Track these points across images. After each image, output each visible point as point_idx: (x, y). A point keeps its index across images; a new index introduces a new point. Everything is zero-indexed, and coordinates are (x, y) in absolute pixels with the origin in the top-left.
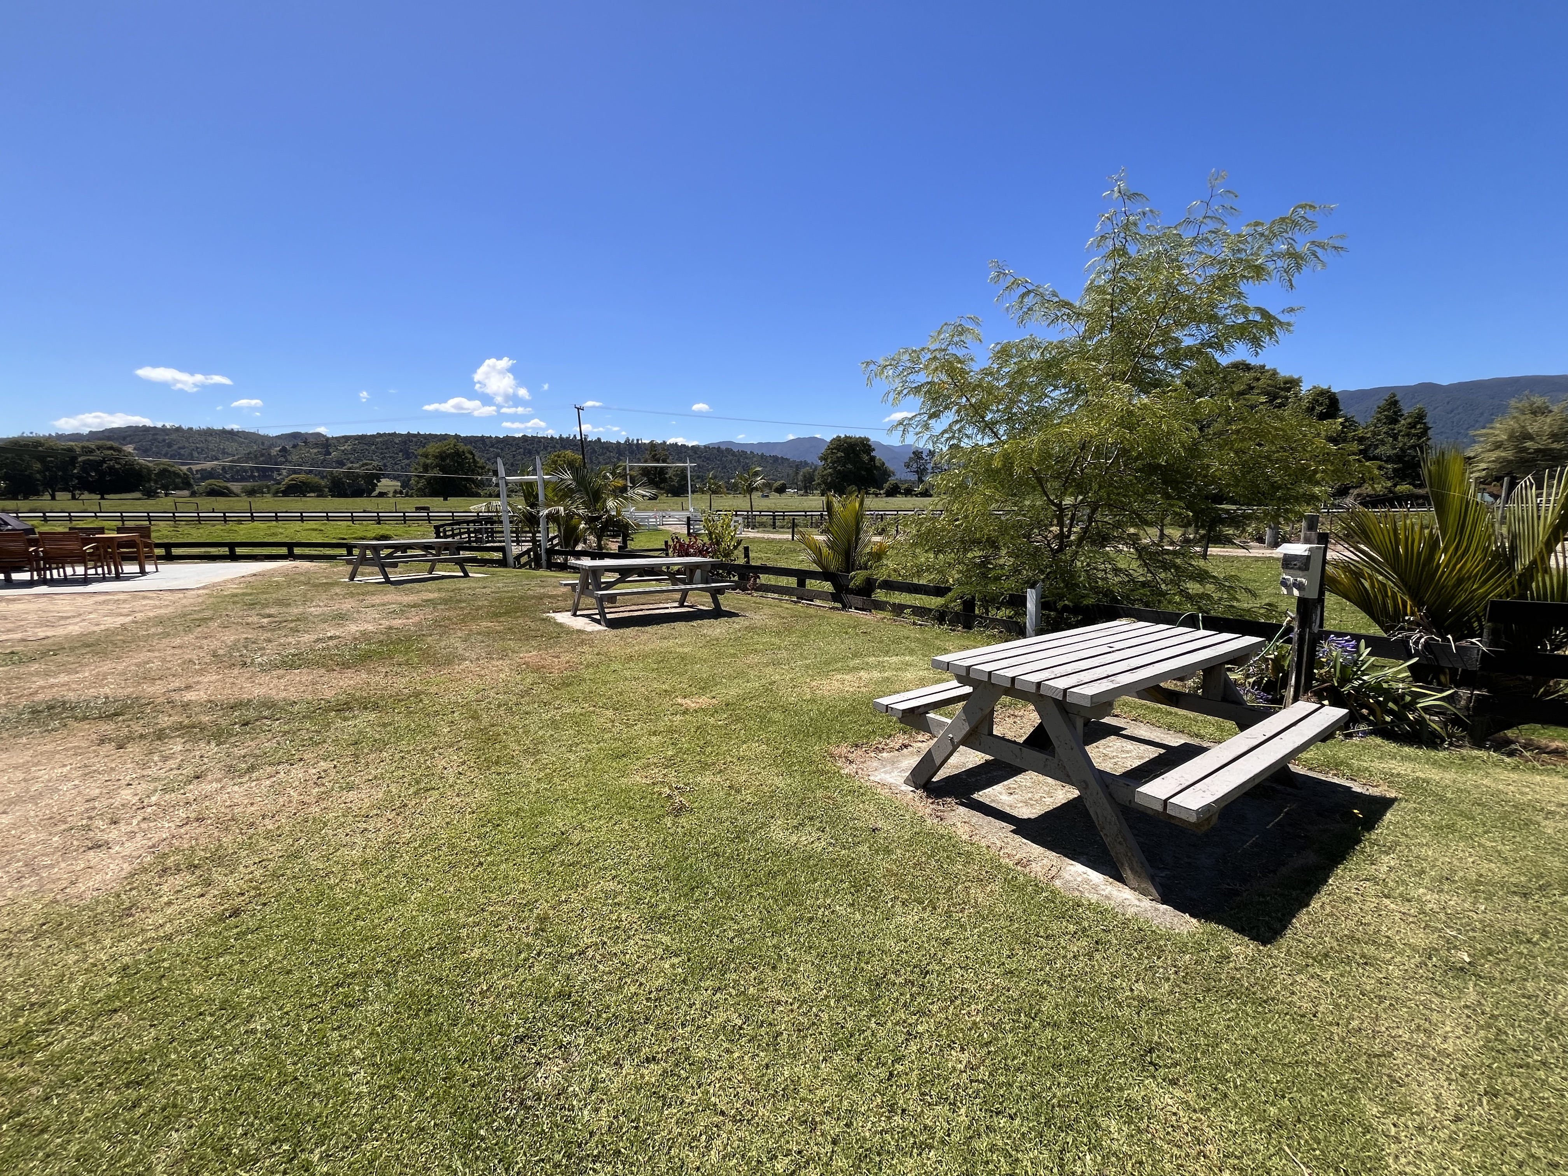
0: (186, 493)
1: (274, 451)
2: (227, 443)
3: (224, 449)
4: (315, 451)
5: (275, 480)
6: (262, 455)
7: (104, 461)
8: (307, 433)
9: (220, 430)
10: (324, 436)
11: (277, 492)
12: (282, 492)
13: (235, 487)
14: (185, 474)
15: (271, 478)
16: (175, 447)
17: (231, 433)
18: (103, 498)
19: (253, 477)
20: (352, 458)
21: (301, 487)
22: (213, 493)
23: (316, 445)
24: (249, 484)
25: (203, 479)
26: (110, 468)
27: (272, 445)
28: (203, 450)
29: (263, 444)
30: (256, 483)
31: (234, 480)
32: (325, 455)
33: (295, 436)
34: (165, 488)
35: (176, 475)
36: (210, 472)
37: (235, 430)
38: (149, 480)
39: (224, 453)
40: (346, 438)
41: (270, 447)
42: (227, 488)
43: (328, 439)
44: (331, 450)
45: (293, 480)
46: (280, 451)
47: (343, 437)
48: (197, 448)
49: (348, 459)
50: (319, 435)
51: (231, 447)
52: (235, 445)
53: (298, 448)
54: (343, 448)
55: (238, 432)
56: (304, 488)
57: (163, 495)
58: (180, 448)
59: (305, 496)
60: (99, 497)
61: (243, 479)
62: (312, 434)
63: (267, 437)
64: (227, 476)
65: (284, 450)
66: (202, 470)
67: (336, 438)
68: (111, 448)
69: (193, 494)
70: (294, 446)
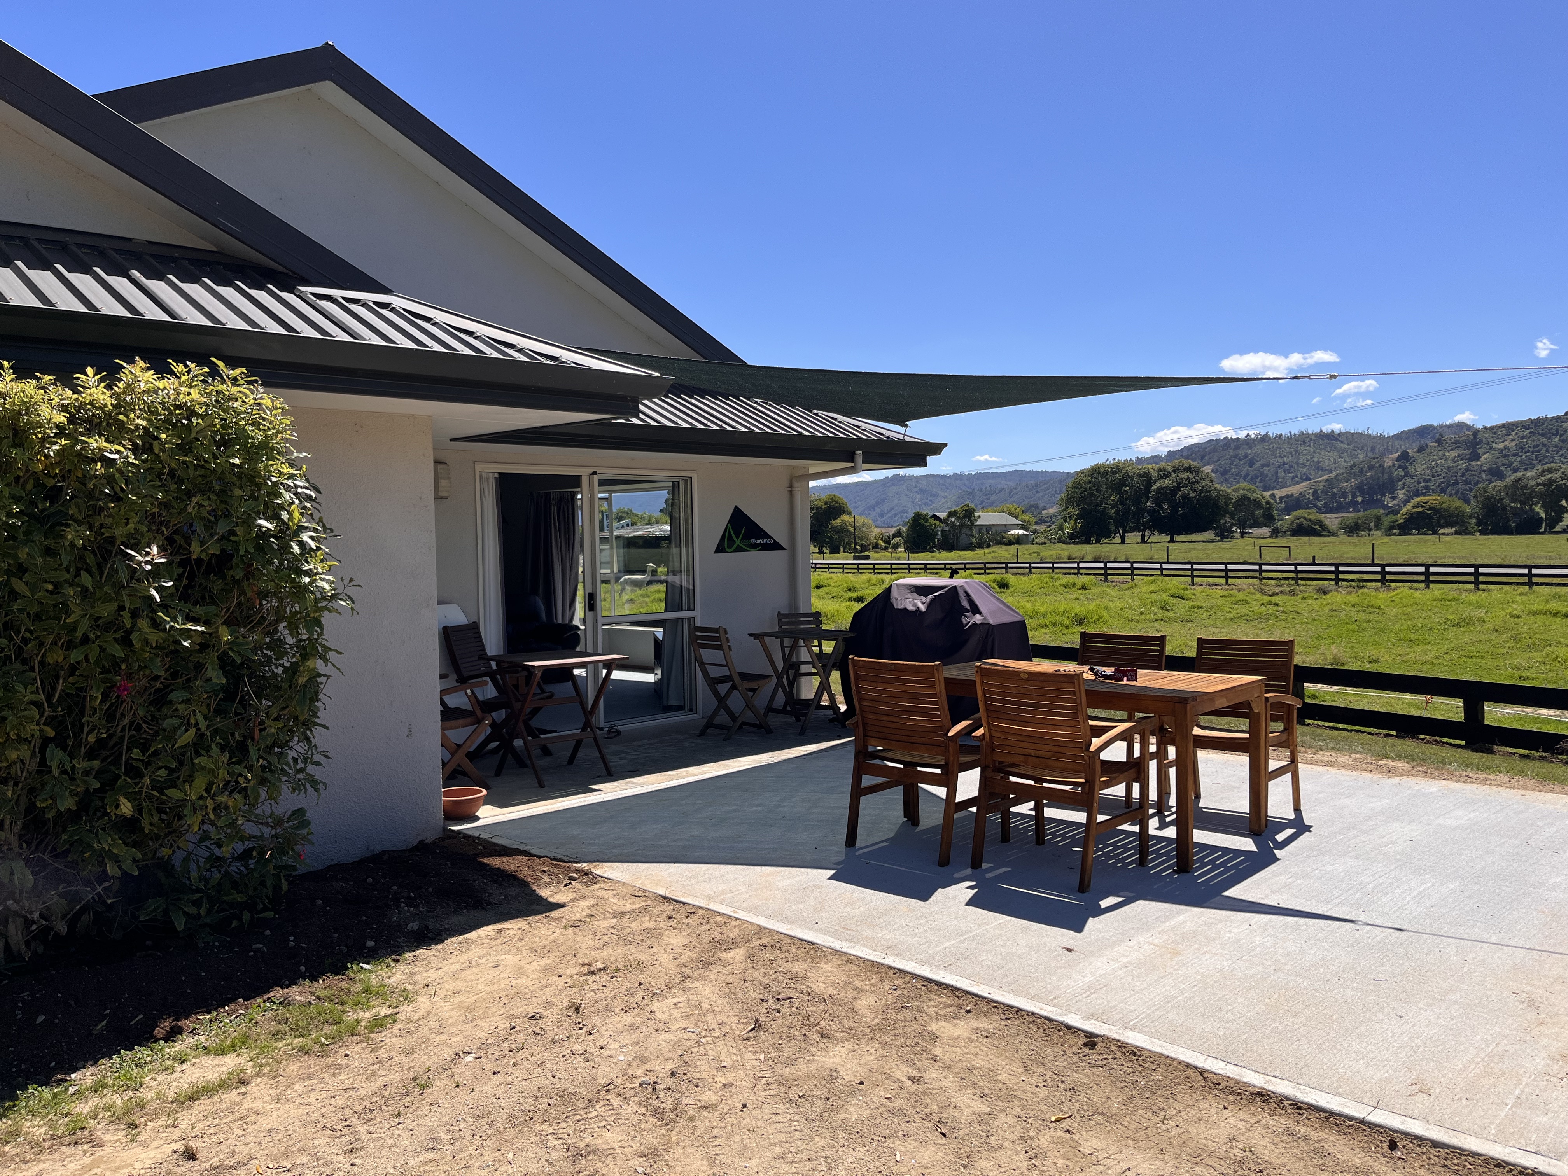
0: (1265, 531)
1: (1389, 461)
2: (1323, 453)
3: (1319, 462)
4: (1454, 454)
5: (1386, 507)
6: (1371, 468)
7: (1178, 488)
8: (1441, 426)
9: (1316, 435)
10: (1469, 427)
11: (1392, 528)
12: (1400, 527)
13: (1332, 520)
14: (1268, 503)
15: (1380, 504)
16: (1258, 464)
17: (1331, 438)
18: (1172, 541)
19: (1354, 504)
20: (1516, 461)
21: (1430, 517)
22: (1300, 531)
23: (1457, 444)
24: (1350, 516)
25: (1288, 510)
26: (1185, 497)
27: (1388, 451)
28: (1291, 467)
29: (1373, 449)
30: (1360, 514)
31: (1328, 510)
32: (1470, 460)
33: (1424, 431)
34: (1242, 524)
35: (1257, 504)
36: (1297, 499)
37: (1337, 432)
38: (1227, 512)
39: (1318, 468)
40: (1509, 427)
41: (1383, 455)
42: (1320, 523)
43: (1476, 432)
44: (1480, 451)
45: (1418, 505)
46: (1398, 459)
47: (1504, 425)
48: (1285, 464)
49: (1509, 465)
50: (1461, 426)
51: (1328, 458)
52: (1334, 455)
53: (1428, 451)
54: (1501, 446)
55: (1340, 434)
56: (1435, 520)
57: (1237, 535)
58: (1263, 466)
59: (1435, 533)
60: (1168, 538)
61: (1340, 509)
62: (1450, 426)
63: (1380, 438)
64: (1319, 504)
65: (1404, 456)
66: (1287, 496)
67: (1492, 428)
68: (1189, 469)
69: (1275, 533)
70: (1421, 449)
